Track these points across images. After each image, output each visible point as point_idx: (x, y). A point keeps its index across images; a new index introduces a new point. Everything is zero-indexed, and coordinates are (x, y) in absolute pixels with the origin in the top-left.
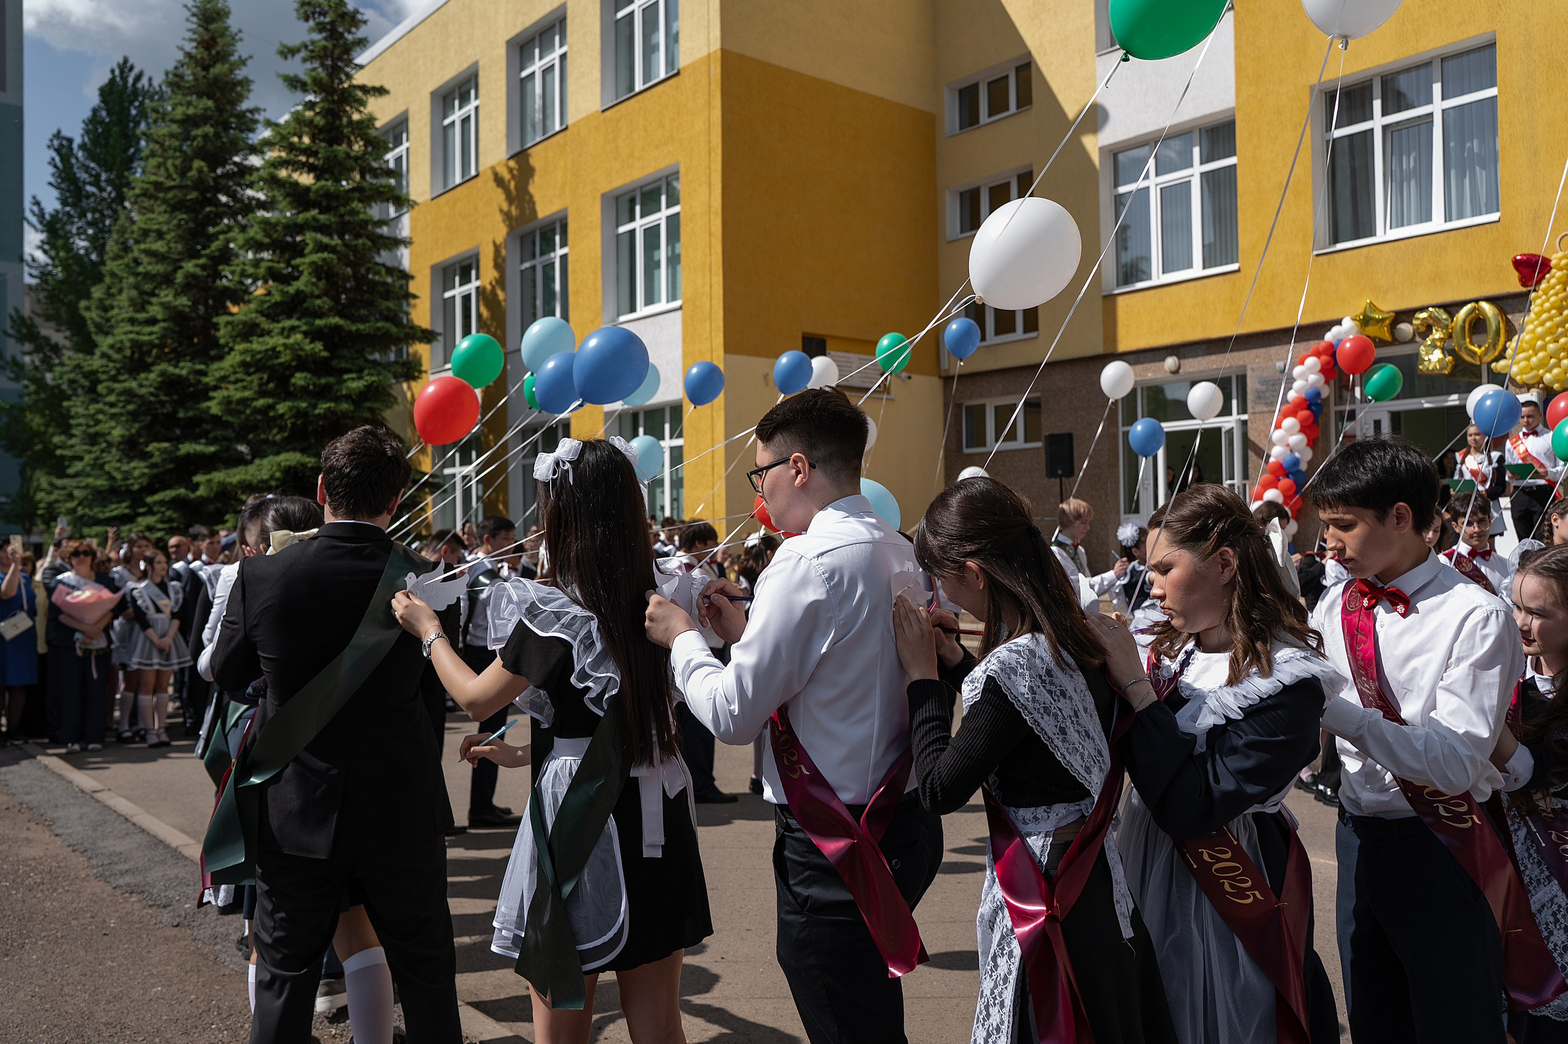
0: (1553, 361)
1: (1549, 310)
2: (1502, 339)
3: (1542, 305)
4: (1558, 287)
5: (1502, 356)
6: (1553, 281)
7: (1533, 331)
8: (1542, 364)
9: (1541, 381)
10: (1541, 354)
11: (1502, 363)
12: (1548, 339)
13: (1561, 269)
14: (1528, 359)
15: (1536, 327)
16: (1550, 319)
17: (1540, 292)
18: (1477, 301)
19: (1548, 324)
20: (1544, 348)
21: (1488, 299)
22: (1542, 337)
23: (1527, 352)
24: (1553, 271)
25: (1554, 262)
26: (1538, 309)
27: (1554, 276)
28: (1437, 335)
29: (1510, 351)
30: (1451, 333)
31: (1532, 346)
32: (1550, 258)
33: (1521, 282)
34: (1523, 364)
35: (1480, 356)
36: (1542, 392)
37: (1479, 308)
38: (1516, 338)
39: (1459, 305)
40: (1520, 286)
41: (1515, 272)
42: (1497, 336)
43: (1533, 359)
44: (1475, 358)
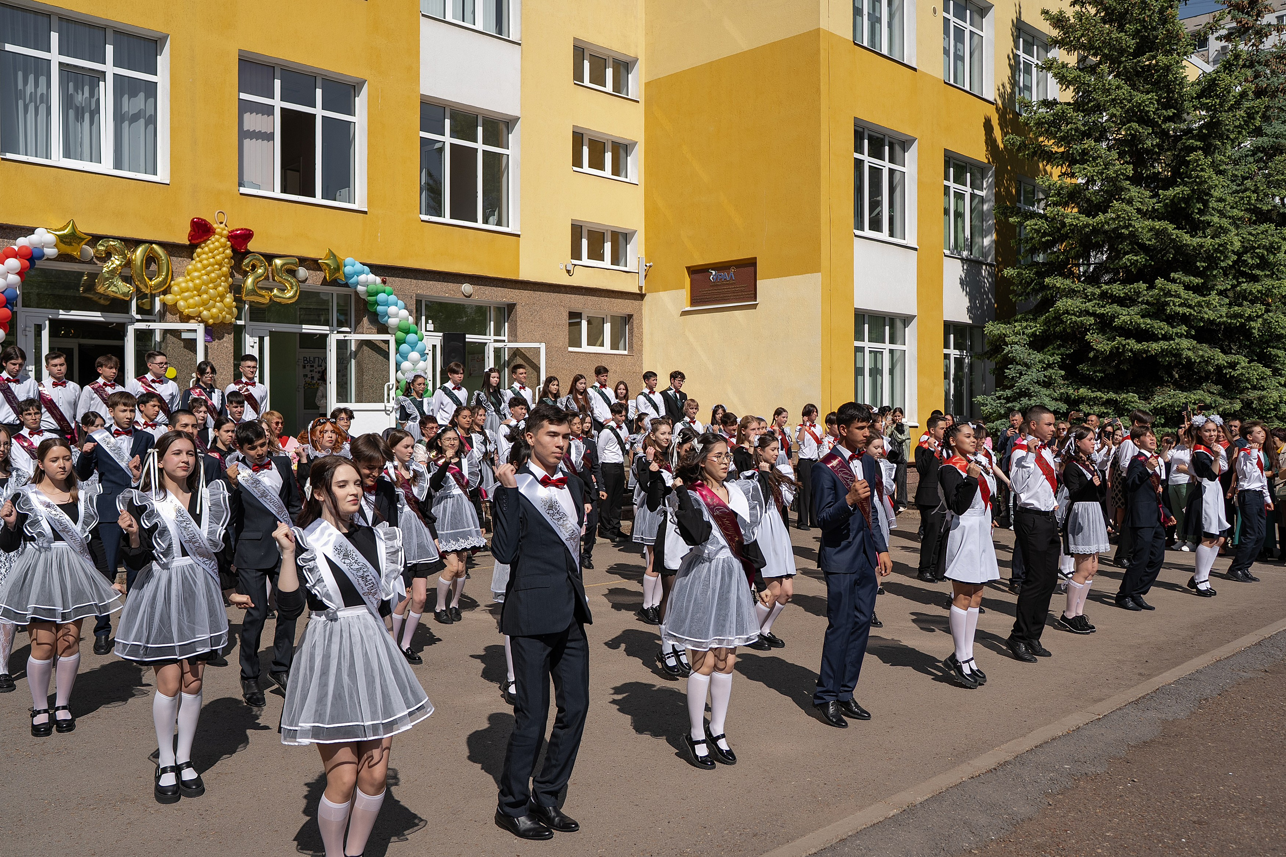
0: (211, 302)
1: (213, 265)
2: (170, 278)
3: (207, 259)
4: (221, 249)
5: (167, 291)
6: (217, 244)
7: (199, 278)
8: (204, 304)
9: (199, 316)
11: (169, 297)
12: (210, 285)
13: (222, 236)
14: (191, 297)
15: (202, 275)
16: (213, 271)
17: (206, 249)
18: (151, 243)
19: (213, 275)
20: (206, 292)
21: (160, 244)
22: (206, 283)
23: (192, 292)
24: (217, 236)
25: (218, 230)
26: (205, 262)
27: (218, 240)
28: (118, 263)
29: (175, 288)
30: (128, 263)
31: (197, 289)
32: (215, 226)
33: (192, 237)
34: (191, 301)
35: (151, 287)
36: (201, 324)
37: (152, 249)
38: (180, 279)
39: (137, 243)
40: (189, 240)
41: (188, 229)
42: (167, 275)
43: (197, 298)
44: (147, 288)
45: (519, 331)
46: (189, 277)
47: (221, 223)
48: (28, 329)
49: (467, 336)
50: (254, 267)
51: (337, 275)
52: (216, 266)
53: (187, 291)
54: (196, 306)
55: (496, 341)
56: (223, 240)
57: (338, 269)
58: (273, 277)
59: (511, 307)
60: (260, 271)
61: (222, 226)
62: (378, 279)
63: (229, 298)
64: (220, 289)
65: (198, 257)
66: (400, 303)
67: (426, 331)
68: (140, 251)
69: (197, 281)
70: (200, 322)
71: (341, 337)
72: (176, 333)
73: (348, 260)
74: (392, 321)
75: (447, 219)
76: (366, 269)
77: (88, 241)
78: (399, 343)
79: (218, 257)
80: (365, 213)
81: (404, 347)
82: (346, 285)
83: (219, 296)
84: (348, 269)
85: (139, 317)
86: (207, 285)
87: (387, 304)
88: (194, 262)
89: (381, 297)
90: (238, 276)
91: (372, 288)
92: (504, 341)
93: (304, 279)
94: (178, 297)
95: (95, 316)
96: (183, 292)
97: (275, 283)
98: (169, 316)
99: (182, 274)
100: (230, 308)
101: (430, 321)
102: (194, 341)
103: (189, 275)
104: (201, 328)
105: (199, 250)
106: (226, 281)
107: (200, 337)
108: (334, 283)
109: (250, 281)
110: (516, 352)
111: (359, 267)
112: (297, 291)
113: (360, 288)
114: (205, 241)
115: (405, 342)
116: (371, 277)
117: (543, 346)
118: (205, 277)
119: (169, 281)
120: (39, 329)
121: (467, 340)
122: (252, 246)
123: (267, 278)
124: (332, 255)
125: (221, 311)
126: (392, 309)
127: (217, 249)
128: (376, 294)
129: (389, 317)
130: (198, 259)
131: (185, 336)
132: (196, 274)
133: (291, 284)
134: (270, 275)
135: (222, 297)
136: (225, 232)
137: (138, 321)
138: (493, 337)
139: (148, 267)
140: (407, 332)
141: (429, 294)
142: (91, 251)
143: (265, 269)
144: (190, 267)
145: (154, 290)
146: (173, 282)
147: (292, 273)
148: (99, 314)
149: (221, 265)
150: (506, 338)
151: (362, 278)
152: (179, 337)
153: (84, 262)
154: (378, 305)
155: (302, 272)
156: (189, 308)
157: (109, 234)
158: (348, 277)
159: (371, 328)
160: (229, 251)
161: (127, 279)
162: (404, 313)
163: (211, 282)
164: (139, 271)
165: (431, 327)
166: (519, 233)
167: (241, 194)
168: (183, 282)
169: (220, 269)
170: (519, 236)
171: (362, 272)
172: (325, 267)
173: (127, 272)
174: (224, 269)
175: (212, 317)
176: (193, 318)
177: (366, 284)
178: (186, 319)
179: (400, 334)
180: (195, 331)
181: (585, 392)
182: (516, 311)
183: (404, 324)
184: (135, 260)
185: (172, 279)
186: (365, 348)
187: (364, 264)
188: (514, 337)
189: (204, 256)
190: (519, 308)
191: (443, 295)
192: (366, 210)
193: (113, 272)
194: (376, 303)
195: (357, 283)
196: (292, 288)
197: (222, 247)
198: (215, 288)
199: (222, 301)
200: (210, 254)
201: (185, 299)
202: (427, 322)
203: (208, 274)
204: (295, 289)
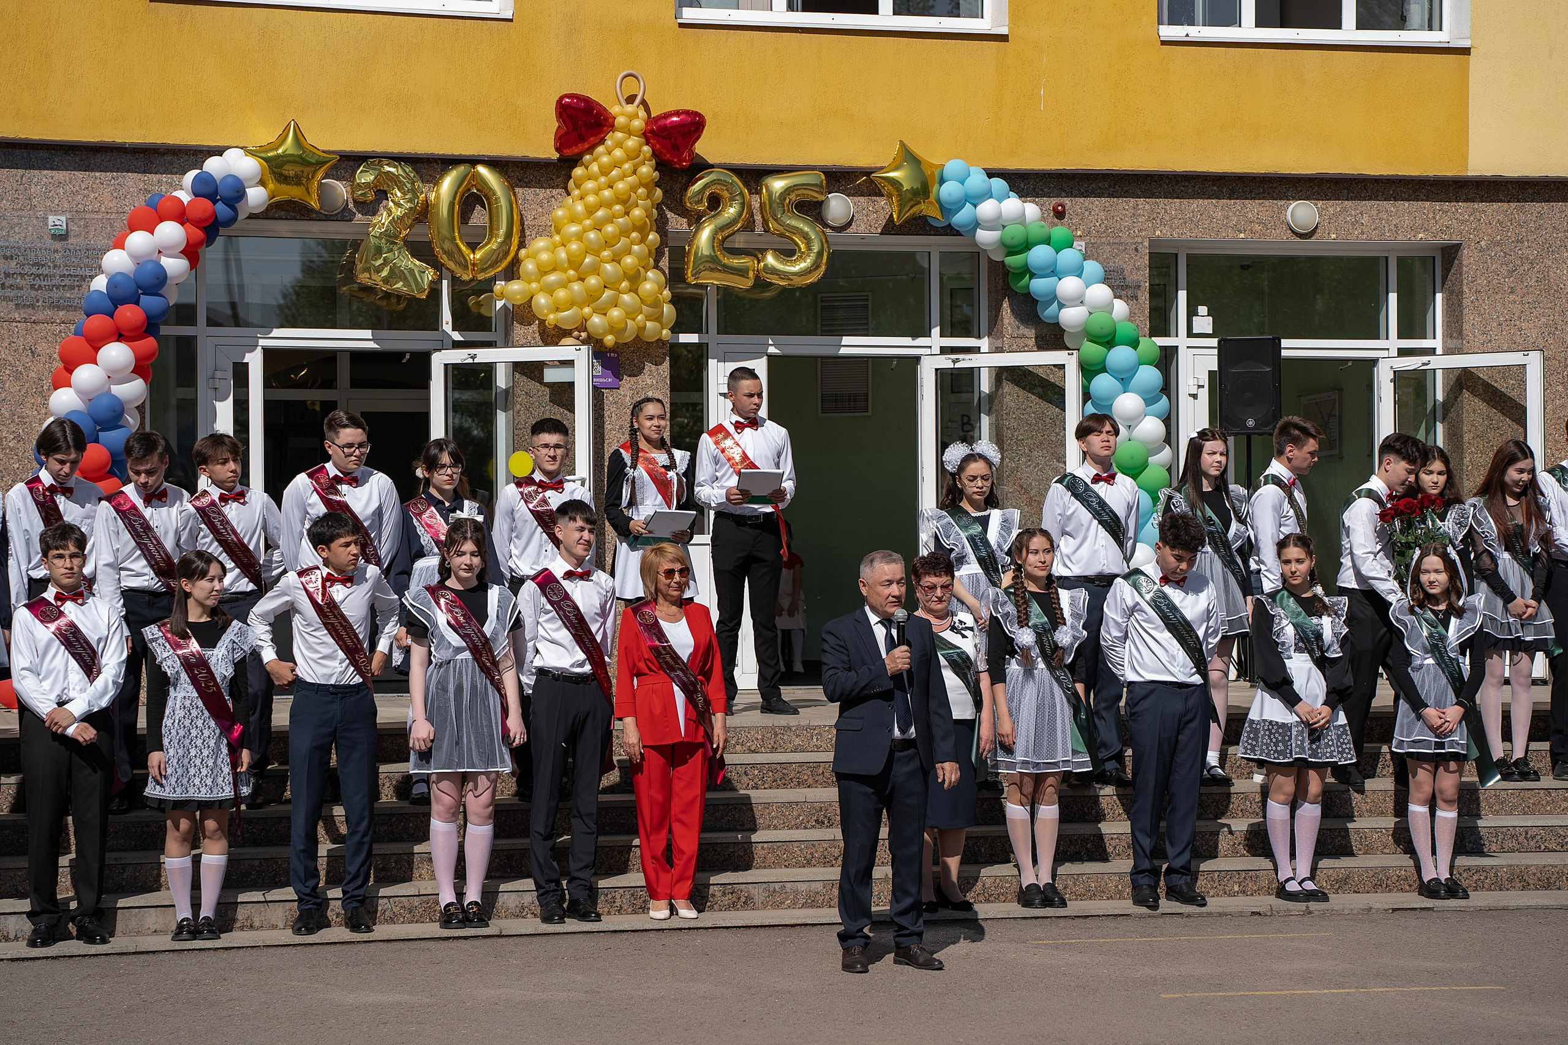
0: (608, 293)
1: (609, 205)
2: (515, 241)
3: (597, 192)
4: (627, 166)
5: (512, 272)
6: (618, 153)
7: (579, 237)
8: (591, 298)
9: (582, 328)
10: (593, 281)
11: (515, 286)
12: (606, 253)
13: (629, 133)
14: (564, 284)
15: (586, 231)
16: (610, 220)
17: (594, 168)
18: (473, 161)
19: (610, 228)
20: (595, 270)
21: (493, 163)
22: (595, 250)
23: (565, 271)
24: (619, 135)
25: (620, 120)
26: (591, 199)
27: (620, 145)
28: (398, 212)
29: (529, 266)
30: (423, 213)
31: (574, 263)
32: (614, 110)
33: (562, 143)
34: (561, 294)
35: (474, 265)
36: (584, 348)
37: (477, 176)
38: (541, 243)
39: (441, 164)
40: (557, 150)
41: (553, 124)
42: (509, 235)
43: (576, 286)
44: (466, 267)
45: (1471, 320)
46: (557, 238)
47: (630, 100)
48: (219, 374)
49: (1285, 343)
50: (715, 202)
51: (922, 206)
52: (618, 207)
53: (554, 270)
54: (572, 304)
55: (1403, 352)
56: (632, 142)
57: (923, 191)
58: (765, 222)
59: (1450, 253)
60: (732, 211)
61: (630, 108)
62: (1031, 210)
63: (652, 282)
64: (629, 260)
65: (578, 186)
66: (1092, 267)
67: (1190, 334)
68: (447, 184)
69: (574, 246)
70: (584, 343)
71: (945, 362)
72: (531, 370)
73: (953, 166)
74: (1071, 316)
75: (1248, 30)
76: (998, 184)
77: (332, 167)
78: (1089, 371)
79: (620, 185)
80: (1003, 38)
81: (1102, 383)
82: (950, 230)
83: (626, 276)
84: (949, 190)
85: (457, 336)
86: (596, 253)
87: (1054, 272)
88: (570, 200)
89: (1039, 254)
90: (677, 223)
91: (1014, 233)
92: (1432, 351)
93: (843, 221)
94: (534, 285)
95: (361, 339)
96: (546, 273)
97: (768, 238)
98: (519, 330)
99: (544, 231)
100: (656, 304)
101: (1203, 310)
102: (568, 388)
103: (558, 232)
104: (581, 356)
105: (578, 172)
106: (643, 240)
107: (582, 377)
108: (919, 225)
109: (705, 234)
110: (1464, 380)
111: (977, 179)
112: (820, 254)
113: (984, 236)
114: (591, 150)
115: (1104, 370)
116: (1012, 205)
117: (1534, 364)
118: (592, 235)
119: (514, 247)
120: (241, 373)
121: (1284, 353)
122: (705, 147)
123: (749, 226)
124: (908, 157)
125: (631, 314)
126: (1068, 285)
127: (617, 165)
128: (1027, 246)
129: (1061, 306)
130: (576, 192)
131: (552, 376)
132: (574, 229)
133: (806, 237)
134: (758, 218)
135: (635, 279)
136: (638, 124)
137: (457, 345)
138: (1394, 343)
139: (465, 216)
140: (1109, 341)
141: (1187, 235)
142: (341, 189)
143: (743, 204)
144: (560, 213)
145: (483, 270)
146: (523, 252)
147: (813, 209)
148: (367, 333)
149: (626, 202)
150: (1437, 343)
151: (987, 208)
152: (540, 379)
153: (327, 218)
154: (1033, 276)
155: (838, 206)
156: (557, 309)
157: (379, 148)
158: (946, 210)
159: (1024, 336)
160: (646, 170)
161: (422, 251)
162: (1100, 292)
163: (607, 244)
164: (445, 231)
165: (1204, 323)
166: (1465, 43)
167: (681, 25)
168: (547, 249)
169: (627, 213)
170: (1465, 51)
171: (988, 194)
172: (888, 188)
173: (421, 233)
174: (637, 212)
175: (612, 329)
176: (567, 333)
177: (997, 223)
178: (551, 336)
179: (1091, 349)
180: (570, 363)
181: (1531, 489)
182: (1461, 265)
183: (1100, 319)
184: (437, 205)
185: (522, 245)
186: (1008, 387)
187: (991, 174)
188: (1457, 341)
189: (590, 185)
190: (1468, 258)
191: (1231, 235)
192: (1004, 31)
193: (390, 237)
194: (1027, 271)
195: (976, 224)
196: (809, 248)
197: (629, 158)
198: (616, 259)
199: (634, 290)
200: (603, 179)
201: (550, 290)
202: (1192, 313)
203: (598, 228)
204: (816, 248)
